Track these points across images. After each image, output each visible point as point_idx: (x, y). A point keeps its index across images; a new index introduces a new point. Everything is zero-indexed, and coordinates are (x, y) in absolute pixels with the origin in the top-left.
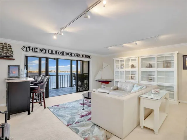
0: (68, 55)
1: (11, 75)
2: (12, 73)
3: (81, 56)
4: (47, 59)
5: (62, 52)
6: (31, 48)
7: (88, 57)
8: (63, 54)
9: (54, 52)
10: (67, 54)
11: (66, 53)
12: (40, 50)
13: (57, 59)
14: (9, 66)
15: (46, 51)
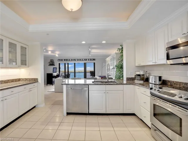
1: (54, 71)
3: (88, 60)
4: (68, 64)
5: (75, 59)
6: (61, 60)
8: (75, 61)
9: (71, 60)
10: (78, 60)
12: (64, 60)
13: (75, 63)
14: (53, 68)
15: (67, 60)
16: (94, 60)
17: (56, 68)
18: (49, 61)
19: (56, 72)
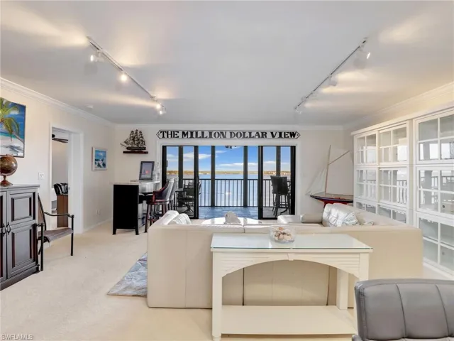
0: (236, 137)
1: (143, 176)
2: (145, 174)
3: (269, 135)
4: (196, 148)
5: (222, 133)
6: (170, 133)
7: (289, 135)
8: (224, 137)
9: (207, 134)
10: (234, 134)
11: (231, 133)
12: (183, 133)
13: (213, 148)
14: (142, 163)
15: (192, 134)
16: (293, 135)
17: (153, 163)
18: (127, 136)
19: (151, 179)
